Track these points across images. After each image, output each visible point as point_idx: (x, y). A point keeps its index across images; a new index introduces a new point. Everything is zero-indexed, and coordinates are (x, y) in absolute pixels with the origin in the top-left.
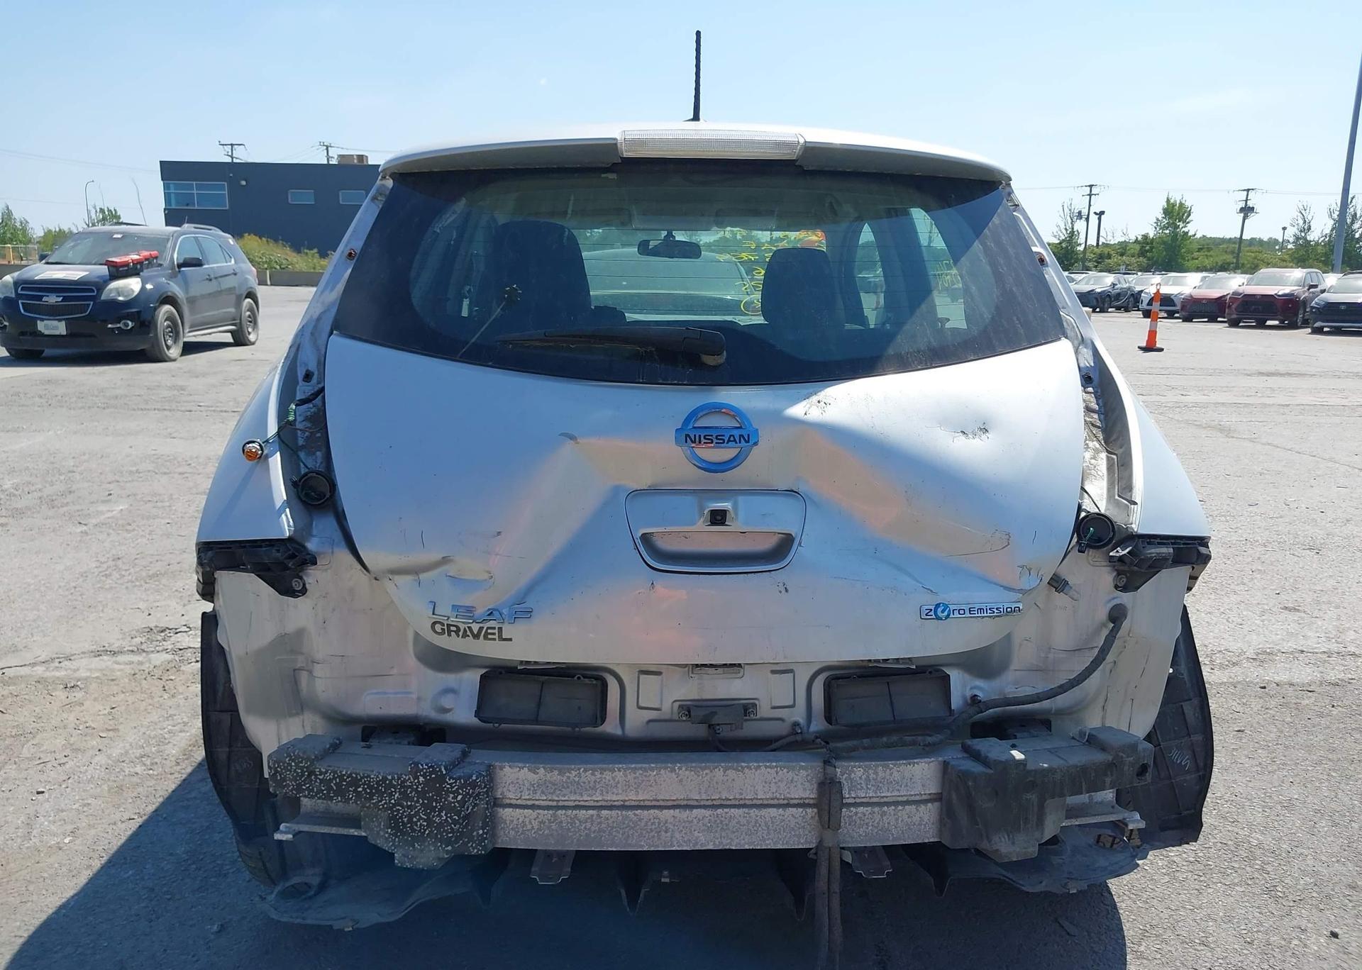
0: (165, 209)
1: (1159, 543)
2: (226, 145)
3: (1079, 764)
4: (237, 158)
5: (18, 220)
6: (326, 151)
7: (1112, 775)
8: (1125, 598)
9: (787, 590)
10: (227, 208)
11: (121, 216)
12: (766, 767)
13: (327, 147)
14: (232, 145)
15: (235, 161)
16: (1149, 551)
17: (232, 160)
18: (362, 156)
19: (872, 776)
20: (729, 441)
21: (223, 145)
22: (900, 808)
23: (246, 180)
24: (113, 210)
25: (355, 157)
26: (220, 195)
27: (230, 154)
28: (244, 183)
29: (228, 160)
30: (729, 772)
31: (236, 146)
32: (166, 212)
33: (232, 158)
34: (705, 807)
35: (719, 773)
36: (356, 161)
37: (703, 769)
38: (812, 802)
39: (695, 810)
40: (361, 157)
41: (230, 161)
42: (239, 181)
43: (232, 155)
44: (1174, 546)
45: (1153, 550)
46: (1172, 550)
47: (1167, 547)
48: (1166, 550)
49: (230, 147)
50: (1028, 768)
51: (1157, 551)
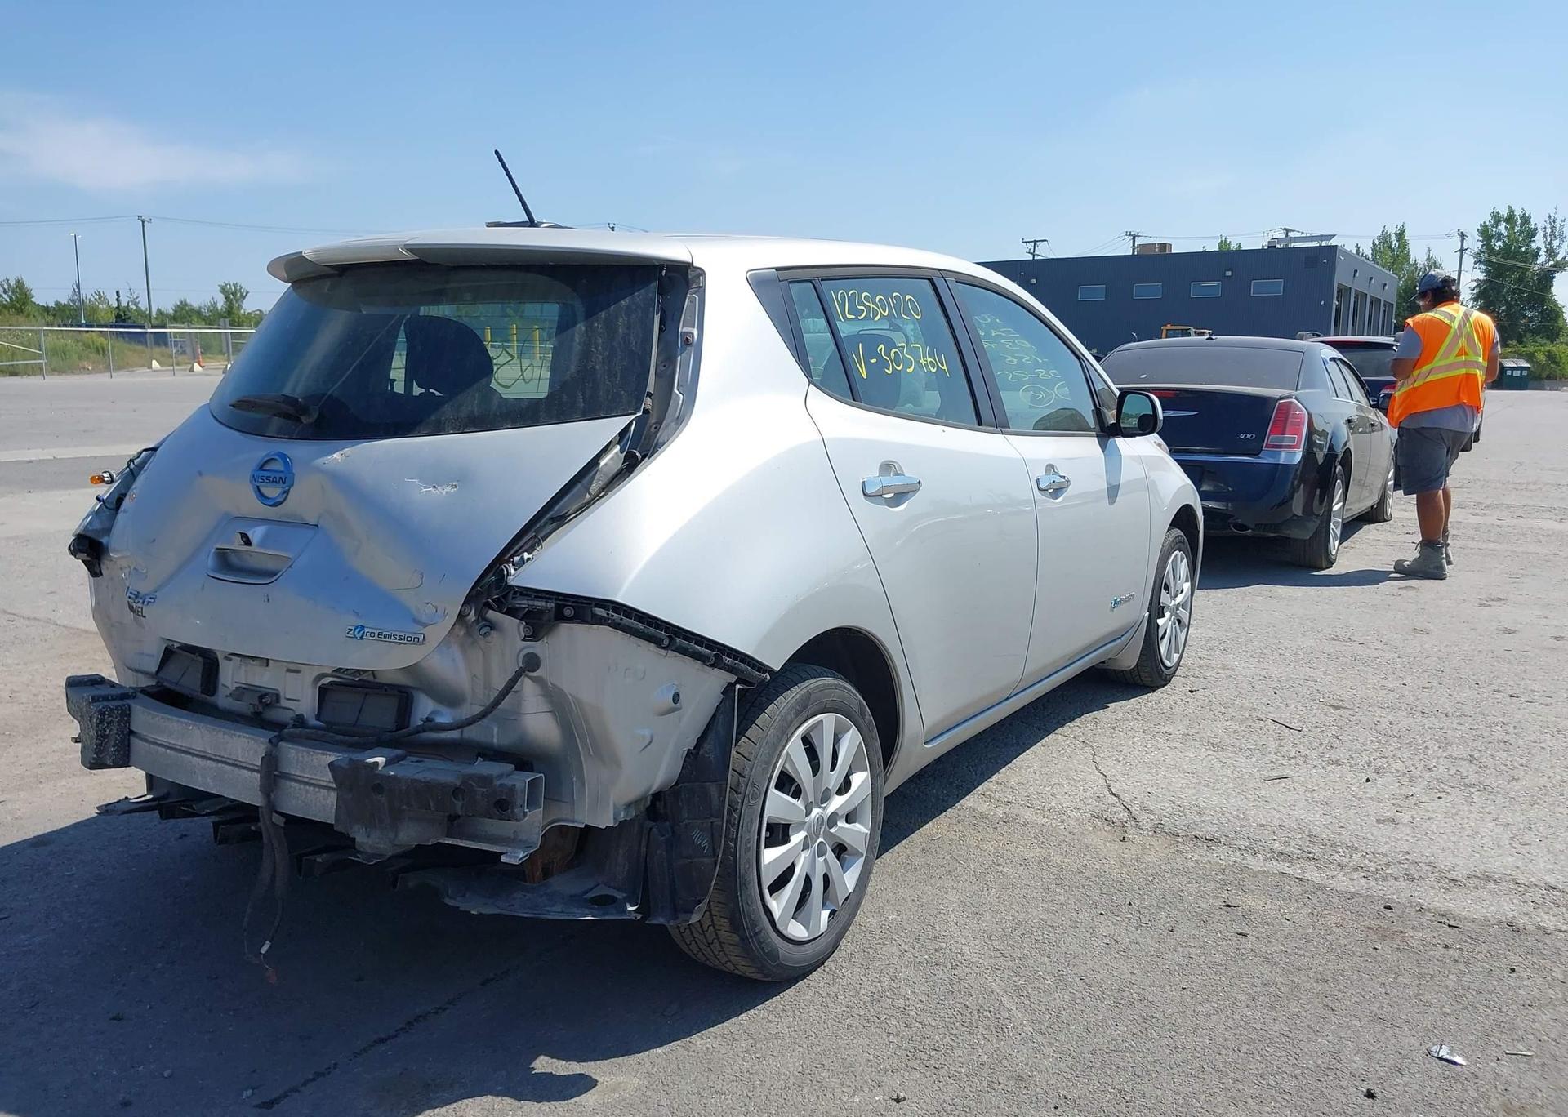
1: (536, 597)
2: (1029, 242)
3: (423, 780)
4: (1038, 255)
6: (1132, 241)
7: (463, 799)
8: (536, 647)
9: (268, 600)
12: (244, 737)
13: (1134, 237)
14: (1035, 242)
15: (1036, 258)
16: (519, 602)
18: (1165, 244)
19: (301, 758)
20: (273, 481)
21: (1026, 242)
22: (317, 790)
23: (1036, 279)
25: (1157, 246)
27: (1032, 251)
28: (1033, 282)
30: (225, 736)
31: (1038, 243)
33: (1034, 256)
34: (214, 760)
35: (220, 735)
36: (1157, 250)
37: (214, 730)
38: (257, 768)
39: (209, 761)
40: (1163, 246)
41: (1031, 258)
42: (1029, 281)
43: (1036, 252)
44: (560, 602)
45: (525, 602)
46: (553, 605)
47: (547, 602)
48: (544, 604)
49: (1033, 244)
50: (377, 772)
51: (531, 603)
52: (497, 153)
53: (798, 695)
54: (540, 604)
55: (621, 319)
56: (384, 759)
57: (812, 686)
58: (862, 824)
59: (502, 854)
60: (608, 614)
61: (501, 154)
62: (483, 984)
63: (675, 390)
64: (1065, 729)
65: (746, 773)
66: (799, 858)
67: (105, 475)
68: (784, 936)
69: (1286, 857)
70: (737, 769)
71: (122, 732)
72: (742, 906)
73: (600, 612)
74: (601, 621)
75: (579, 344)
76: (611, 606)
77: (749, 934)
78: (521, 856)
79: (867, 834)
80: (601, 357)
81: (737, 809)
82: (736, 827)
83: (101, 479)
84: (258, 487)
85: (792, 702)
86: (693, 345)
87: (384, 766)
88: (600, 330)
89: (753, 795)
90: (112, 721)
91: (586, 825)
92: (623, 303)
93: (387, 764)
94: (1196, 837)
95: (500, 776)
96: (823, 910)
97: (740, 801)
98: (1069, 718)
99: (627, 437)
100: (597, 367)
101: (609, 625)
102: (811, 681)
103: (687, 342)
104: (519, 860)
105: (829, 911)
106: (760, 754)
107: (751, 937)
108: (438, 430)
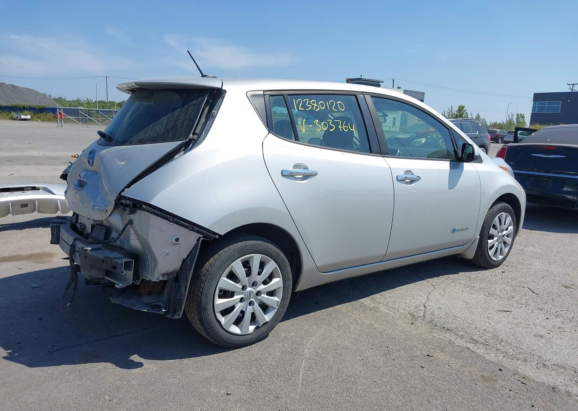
0: (532, 113)
2: (570, 85)
3: (96, 256)
4: (575, 90)
5: (481, 119)
7: (105, 264)
8: (132, 217)
10: (559, 112)
11: (525, 117)
14: (573, 84)
15: (573, 91)
17: (572, 91)
20: (91, 158)
23: (571, 100)
24: (522, 114)
26: (558, 107)
27: (571, 88)
28: (569, 101)
29: (571, 91)
31: (575, 85)
32: (532, 115)
33: (572, 90)
42: (567, 100)
43: (573, 89)
44: (134, 202)
45: (124, 201)
46: (132, 203)
47: (130, 202)
48: (129, 202)
49: (572, 85)
50: (87, 252)
51: (126, 201)
52: (188, 51)
53: (240, 246)
54: (128, 202)
55: (191, 108)
56: (91, 248)
57: (248, 243)
58: (278, 298)
59: (116, 284)
60: (146, 207)
61: (189, 51)
62: (142, 330)
63: (203, 133)
64: (431, 280)
65: (209, 270)
66: (238, 305)
67: (76, 155)
68: (227, 331)
69: (476, 342)
70: (207, 269)
71: (57, 234)
72: (204, 317)
73: (144, 206)
74: (144, 210)
75: (176, 116)
76: (148, 204)
77: (208, 327)
78: (121, 286)
79: (278, 301)
80: (181, 120)
81: (204, 282)
82: (202, 288)
83: (75, 157)
84: (89, 160)
85: (236, 248)
86: (214, 117)
87: (90, 251)
88: (184, 111)
89: (211, 278)
90: (55, 230)
91: (150, 280)
92: (194, 102)
93: (91, 250)
94: (444, 328)
95: (116, 258)
96: (251, 325)
97: (205, 280)
98: (437, 276)
99: (188, 149)
100: (179, 124)
101: (147, 211)
102: (249, 241)
103: (212, 116)
104: (119, 287)
105: (255, 326)
106: (216, 264)
107: (208, 328)
108: (131, 144)
